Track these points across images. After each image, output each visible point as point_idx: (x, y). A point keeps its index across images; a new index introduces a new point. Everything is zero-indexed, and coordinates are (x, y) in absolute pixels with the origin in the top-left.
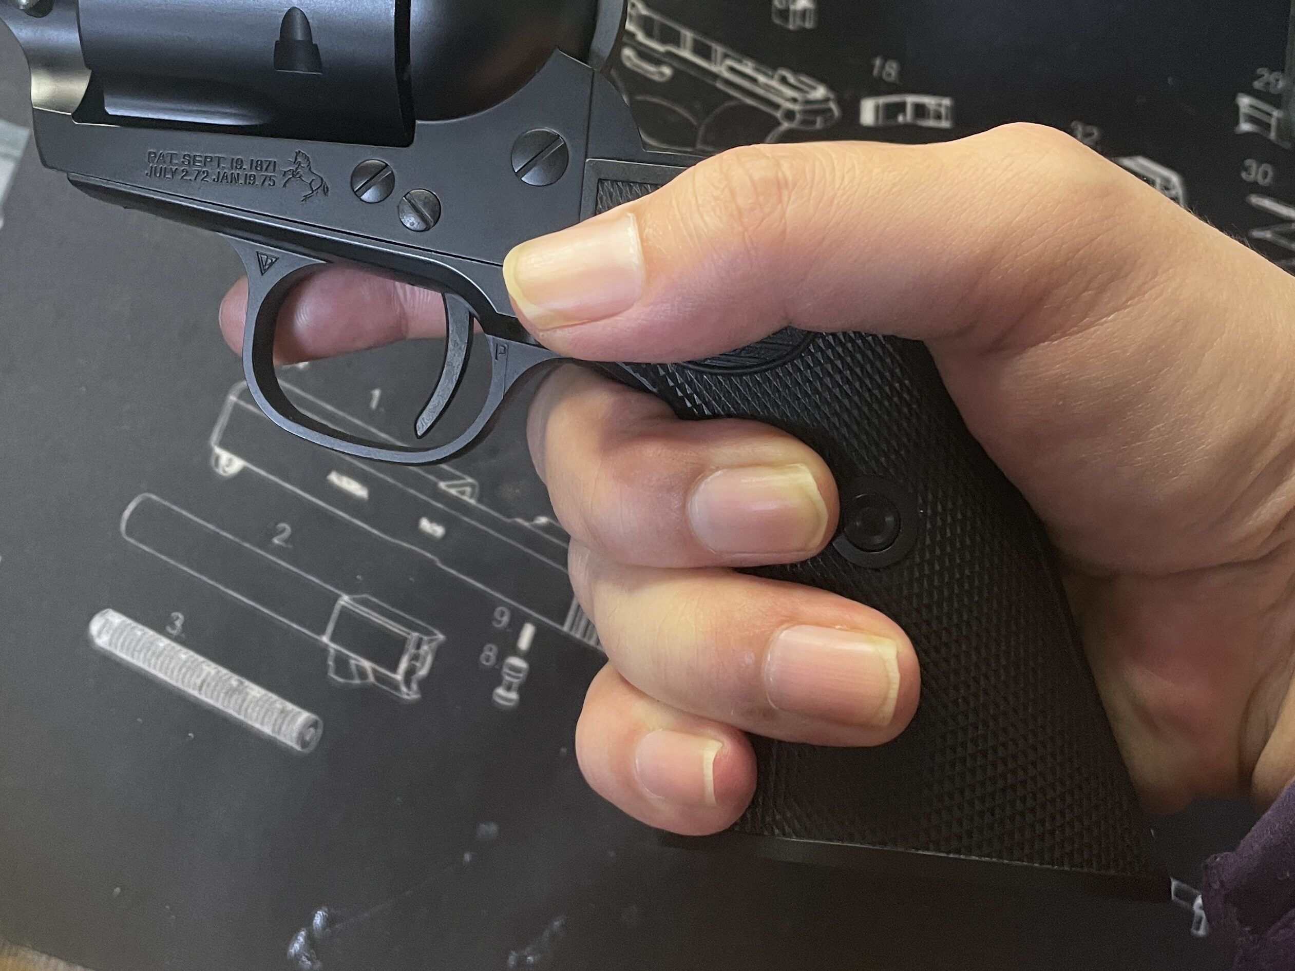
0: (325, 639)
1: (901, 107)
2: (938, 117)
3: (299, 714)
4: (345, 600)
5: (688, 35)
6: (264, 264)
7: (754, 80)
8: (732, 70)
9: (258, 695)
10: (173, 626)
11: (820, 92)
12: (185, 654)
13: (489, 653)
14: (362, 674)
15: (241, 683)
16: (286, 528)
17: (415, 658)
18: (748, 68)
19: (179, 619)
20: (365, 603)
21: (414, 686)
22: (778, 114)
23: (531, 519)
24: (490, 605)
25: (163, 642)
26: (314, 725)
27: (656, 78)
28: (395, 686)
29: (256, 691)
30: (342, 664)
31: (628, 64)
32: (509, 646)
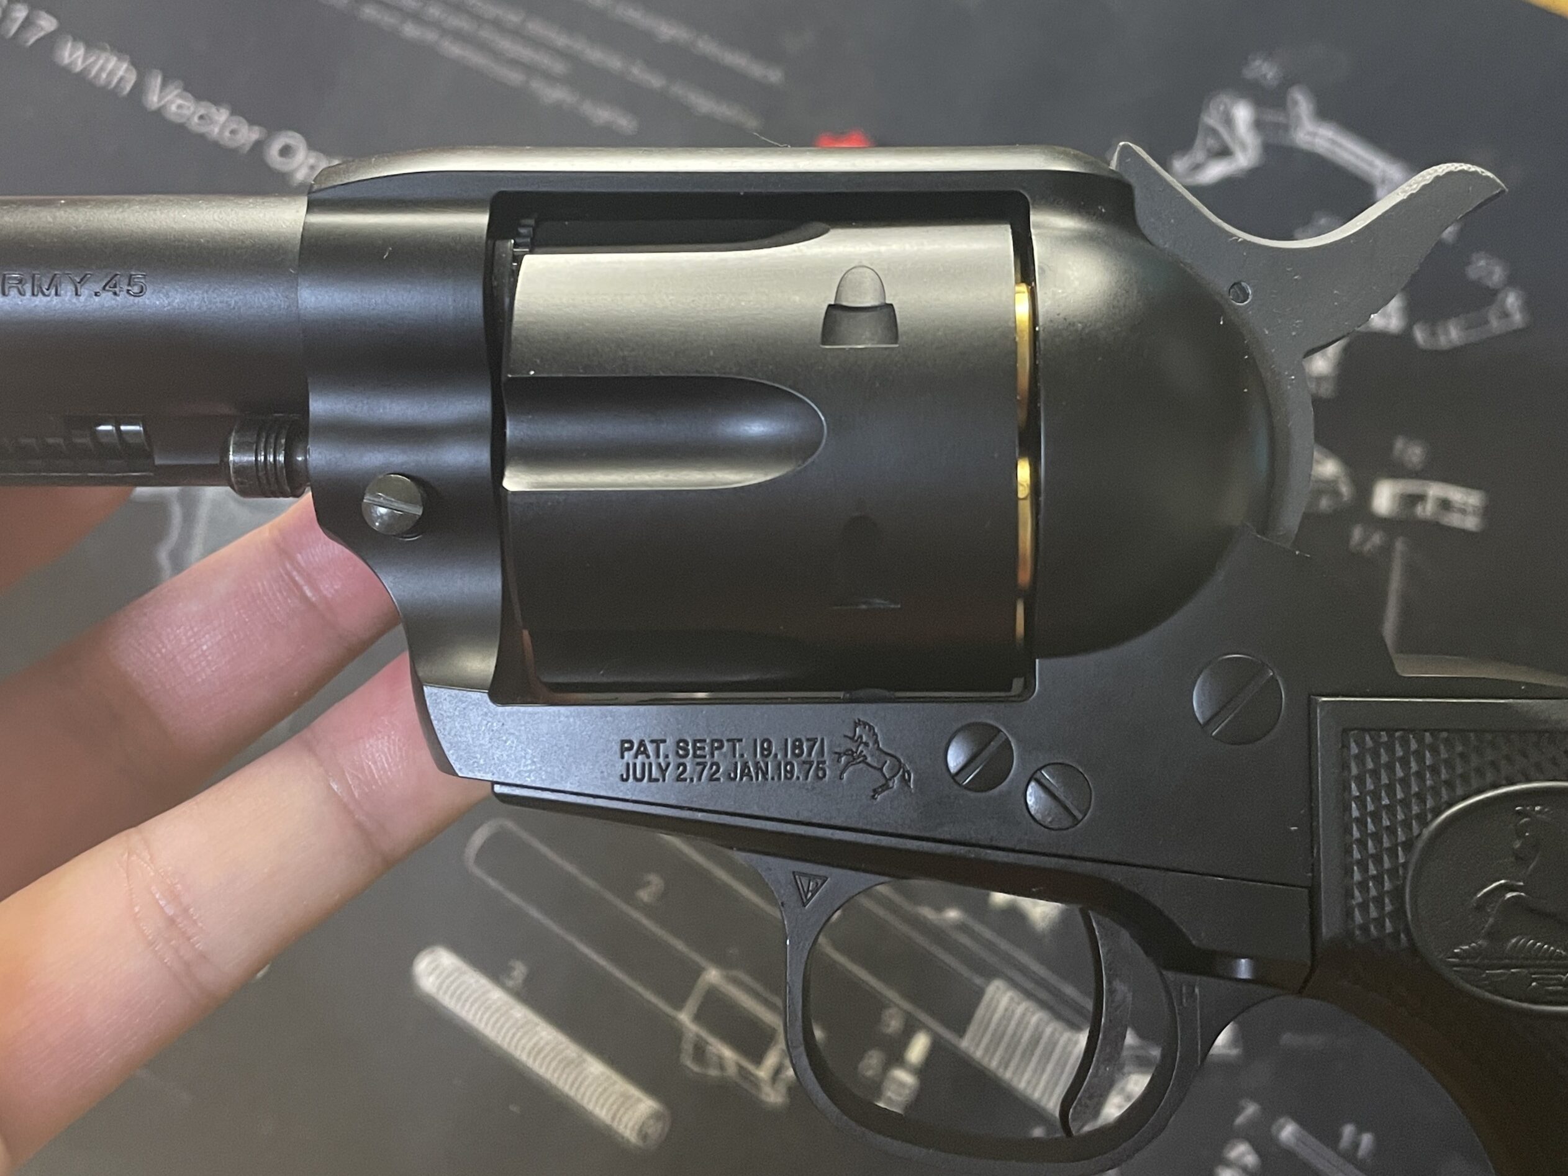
0: (684, 1017)
1: (1420, 498)
2: (1463, 512)
3: (639, 1100)
4: (713, 975)
6: (806, 890)
10: (511, 978)
11: (1330, 468)
12: (520, 1013)
13: (872, 1061)
14: (721, 1064)
16: (655, 882)
19: (519, 970)
20: (736, 981)
21: (781, 1088)
23: (939, 909)
24: (879, 1005)
25: (497, 995)
26: (657, 1116)
28: (755, 1082)
29: (595, 1068)
30: (700, 1051)
32: (895, 1055)
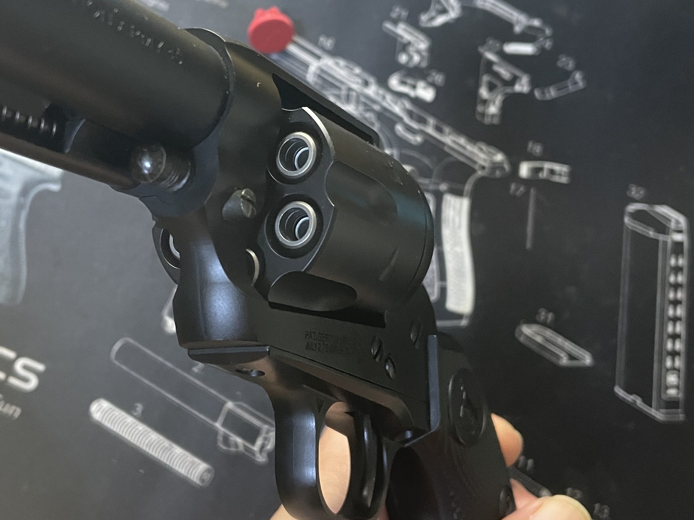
0: (218, 425)
1: (541, 169)
2: (560, 175)
3: (199, 464)
4: (230, 405)
5: (431, 121)
7: (464, 148)
8: (454, 142)
9: (179, 452)
10: (136, 411)
11: (499, 157)
12: (141, 427)
14: (236, 445)
15: (170, 445)
16: (200, 364)
17: (266, 439)
18: (462, 141)
19: (140, 408)
20: (240, 407)
21: (265, 454)
22: (476, 167)
25: (130, 420)
26: (208, 471)
27: (413, 143)
28: (252, 453)
29: (178, 450)
30: (226, 440)
31: (398, 133)
